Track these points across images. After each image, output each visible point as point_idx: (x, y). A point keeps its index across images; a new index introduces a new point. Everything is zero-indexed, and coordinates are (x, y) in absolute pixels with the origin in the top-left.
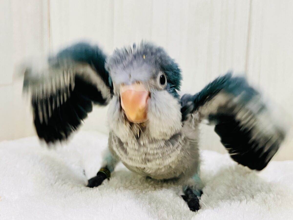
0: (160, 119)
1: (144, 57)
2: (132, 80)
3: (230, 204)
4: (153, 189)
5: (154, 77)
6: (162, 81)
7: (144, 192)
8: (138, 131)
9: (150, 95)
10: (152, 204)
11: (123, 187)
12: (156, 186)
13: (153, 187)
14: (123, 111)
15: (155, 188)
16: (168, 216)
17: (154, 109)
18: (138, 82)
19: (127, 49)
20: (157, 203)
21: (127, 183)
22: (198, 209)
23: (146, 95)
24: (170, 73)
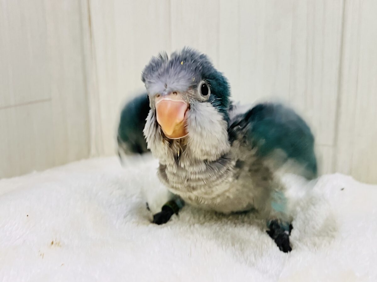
0: (201, 135)
1: (182, 63)
2: (168, 89)
3: (330, 243)
4: (234, 226)
5: (194, 87)
6: (204, 91)
7: (223, 230)
8: (178, 150)
9: (189, 108)
10: (236, 246)
11: (198, 223)
12: (236, 221)
13: (233, 222)
14: (159, 127)
15: (235, 224)
16: (255, 259)
17: (193, 124)
18: (175, 93)
19: (162, 54)
20: (241, 244)
21: (201, 219)
22: (290, 250)
23: (185, 107)
24: (214, 82)
